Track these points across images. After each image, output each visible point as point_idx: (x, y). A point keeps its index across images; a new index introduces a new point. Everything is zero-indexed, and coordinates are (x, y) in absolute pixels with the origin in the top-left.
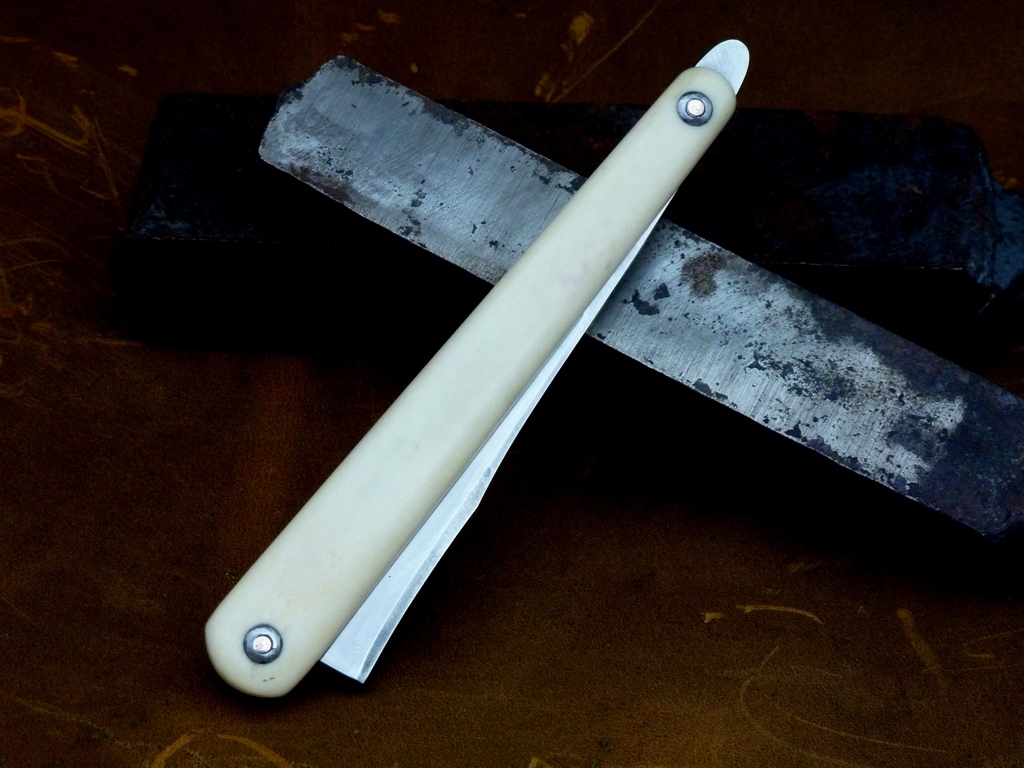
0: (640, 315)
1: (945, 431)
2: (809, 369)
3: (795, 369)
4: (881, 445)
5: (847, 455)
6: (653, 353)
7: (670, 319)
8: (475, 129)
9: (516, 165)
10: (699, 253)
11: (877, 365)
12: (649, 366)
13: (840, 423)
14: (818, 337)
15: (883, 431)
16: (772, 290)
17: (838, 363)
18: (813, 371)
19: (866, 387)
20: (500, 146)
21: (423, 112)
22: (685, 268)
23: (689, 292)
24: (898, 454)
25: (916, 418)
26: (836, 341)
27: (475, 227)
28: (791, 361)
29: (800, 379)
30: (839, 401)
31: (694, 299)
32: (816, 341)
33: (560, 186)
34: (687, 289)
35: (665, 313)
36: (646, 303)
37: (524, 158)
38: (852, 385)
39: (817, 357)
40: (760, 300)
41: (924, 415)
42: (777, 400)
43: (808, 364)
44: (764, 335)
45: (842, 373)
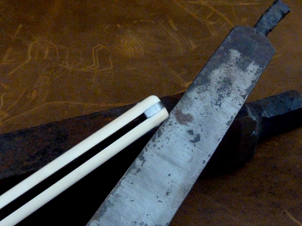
0: (200, 141)
1: (241, 55)
2: (220, 89)
3: (221, 93)
4: (247, 74)
5: (251, 83)
6: (216, 138)
7: (202, 131)
8: (111, 198)
9: (130, 181)
10: (175, 118)
11: (218, 70)
12: (221, 140)
13: (239, 83)
14: (209, 85)
15: (242, 72)
16: (190, 96)
17: (218, 81)
18: (221, 88)
19: (226, 74)
20: (120, 188)
21: (99, 221)
22: (181, 123)
23: (191, 123)
24: (249, 69)
25: (237, 63)
26: (210, 80)
27: (159, 201)
28: (217, 94)
29: (224, 92)
30: (232, 82)
31: (193, 121)
32: (210, 86)
33: (142, 165)
34: (189, 124)
35: (199, 132)
36: (195, 138)
37: (127, 178)
38: (226, 78)
39: (216, 87)
40: (194, 101)
41: (236, 60)
42: (232, 100)
43: (218, 90)
44: (208, 101)
45: (221, 80)
